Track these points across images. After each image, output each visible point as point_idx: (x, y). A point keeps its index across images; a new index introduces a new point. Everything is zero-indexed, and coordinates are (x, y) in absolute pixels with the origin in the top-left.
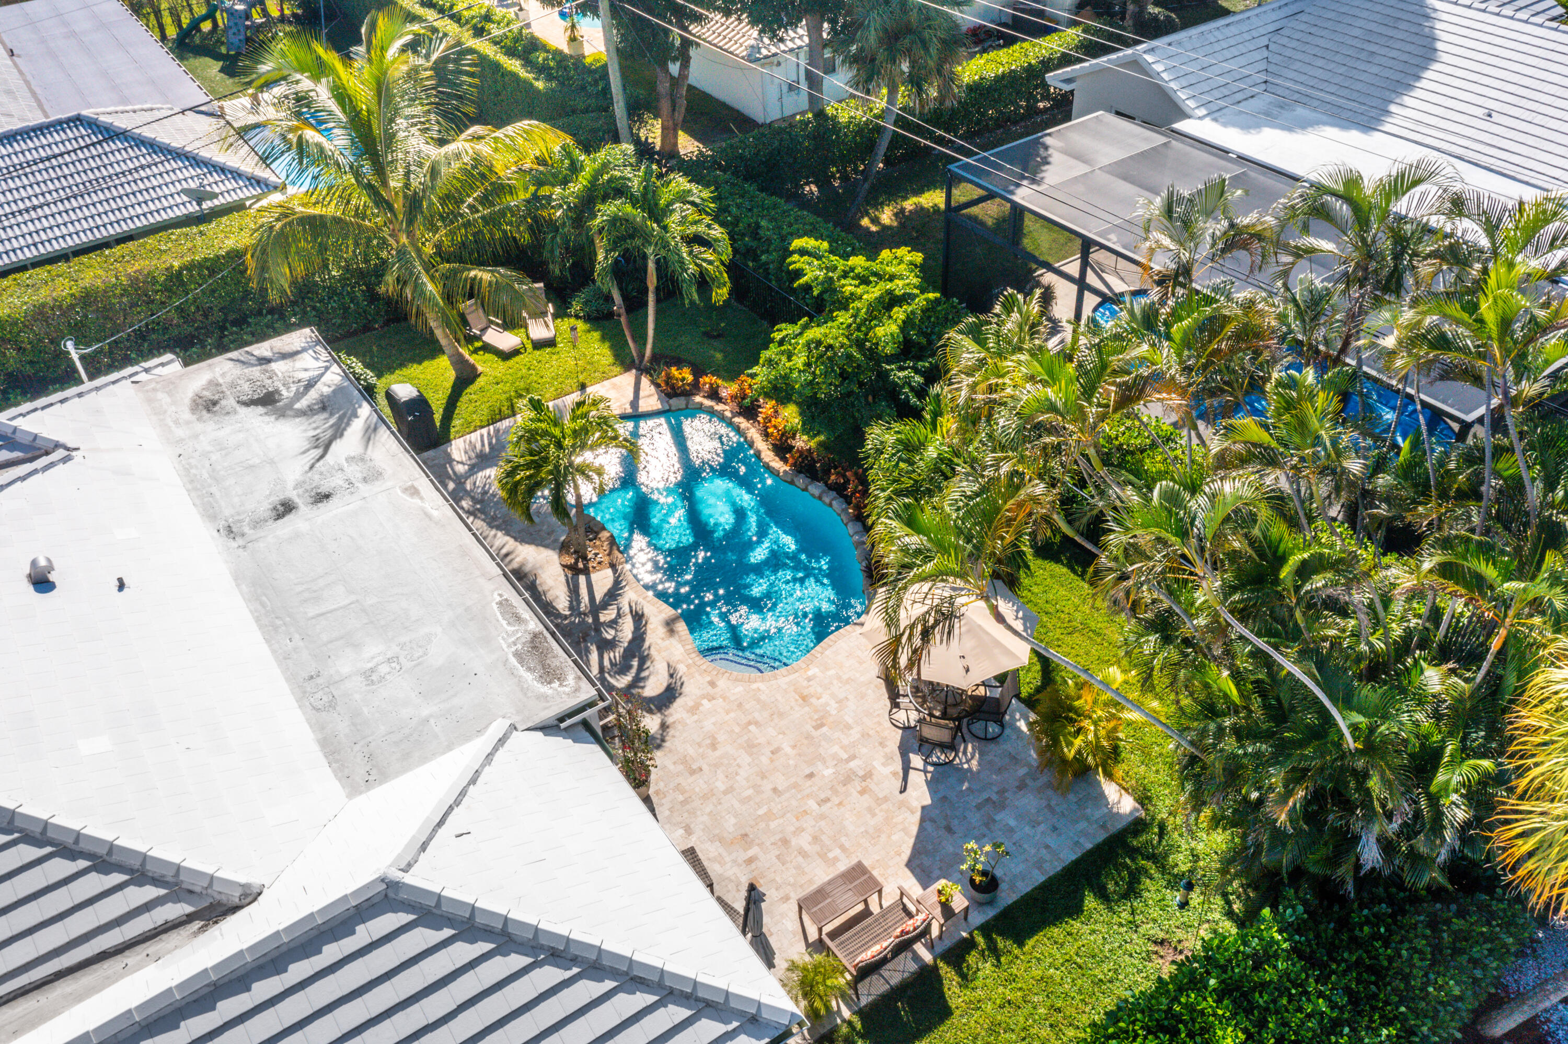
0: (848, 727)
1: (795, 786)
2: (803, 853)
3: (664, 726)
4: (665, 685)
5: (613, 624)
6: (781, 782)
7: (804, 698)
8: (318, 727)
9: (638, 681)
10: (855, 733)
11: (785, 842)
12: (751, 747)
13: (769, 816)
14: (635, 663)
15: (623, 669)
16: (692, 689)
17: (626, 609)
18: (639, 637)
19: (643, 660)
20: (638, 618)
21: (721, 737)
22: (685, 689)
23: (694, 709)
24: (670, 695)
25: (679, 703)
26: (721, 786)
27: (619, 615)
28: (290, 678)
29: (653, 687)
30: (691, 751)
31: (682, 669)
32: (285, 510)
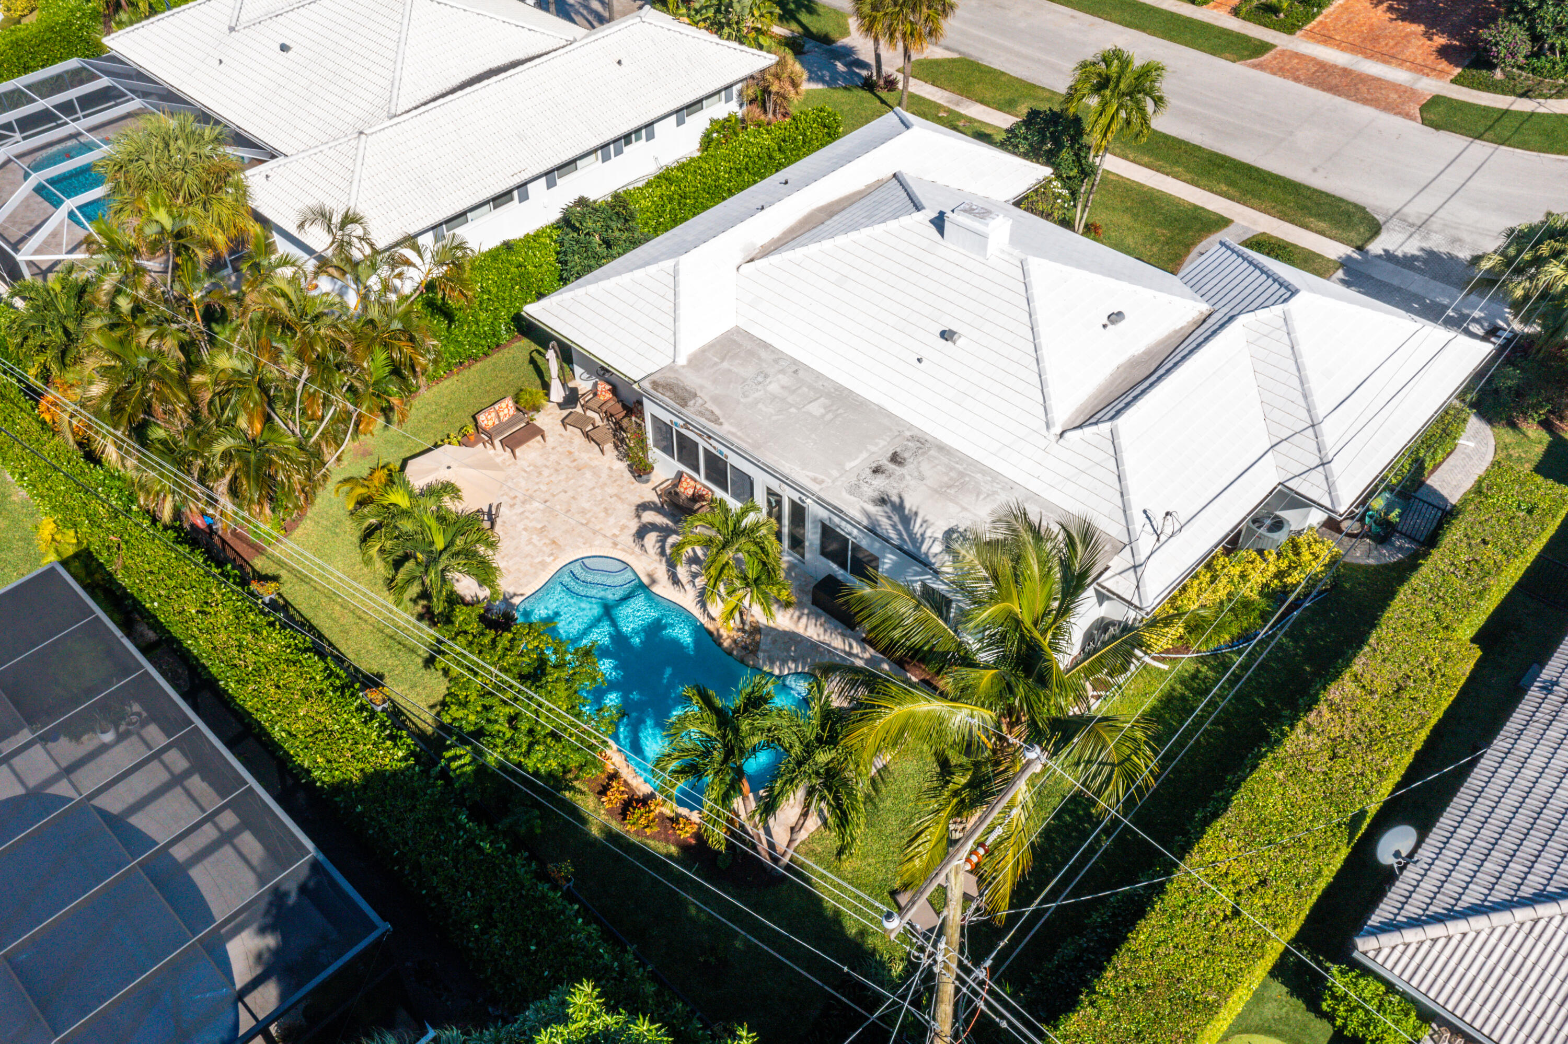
0: (525, 529)
1: (554, 496)
2: (546, 466)
3: (639, 517)
4: (646, 540)
5: (695, 576)
6: (563, 496)
7: (554, 542)
8: (775, 351)
9: (663, 541)
10: (520, 526)
11: (557, 470)
12: (583, 512)
13: (568, 479)
14: (668, 551)
15: (676, 544)
16: (627, 538)
17: (688, 587)
18: (671, 565)
19: (663, 553)
20: (675, 581)
21: (602, 515)
22: (631, 539)
23: (623, 528)
24: (641, 533)
25: (633, 531)
26: (598, 491)
27: (693, 582)
28: (808, 369)
29: (651, 539)
30: (619, 506)
31: (637, 549)
32: (895, 459)
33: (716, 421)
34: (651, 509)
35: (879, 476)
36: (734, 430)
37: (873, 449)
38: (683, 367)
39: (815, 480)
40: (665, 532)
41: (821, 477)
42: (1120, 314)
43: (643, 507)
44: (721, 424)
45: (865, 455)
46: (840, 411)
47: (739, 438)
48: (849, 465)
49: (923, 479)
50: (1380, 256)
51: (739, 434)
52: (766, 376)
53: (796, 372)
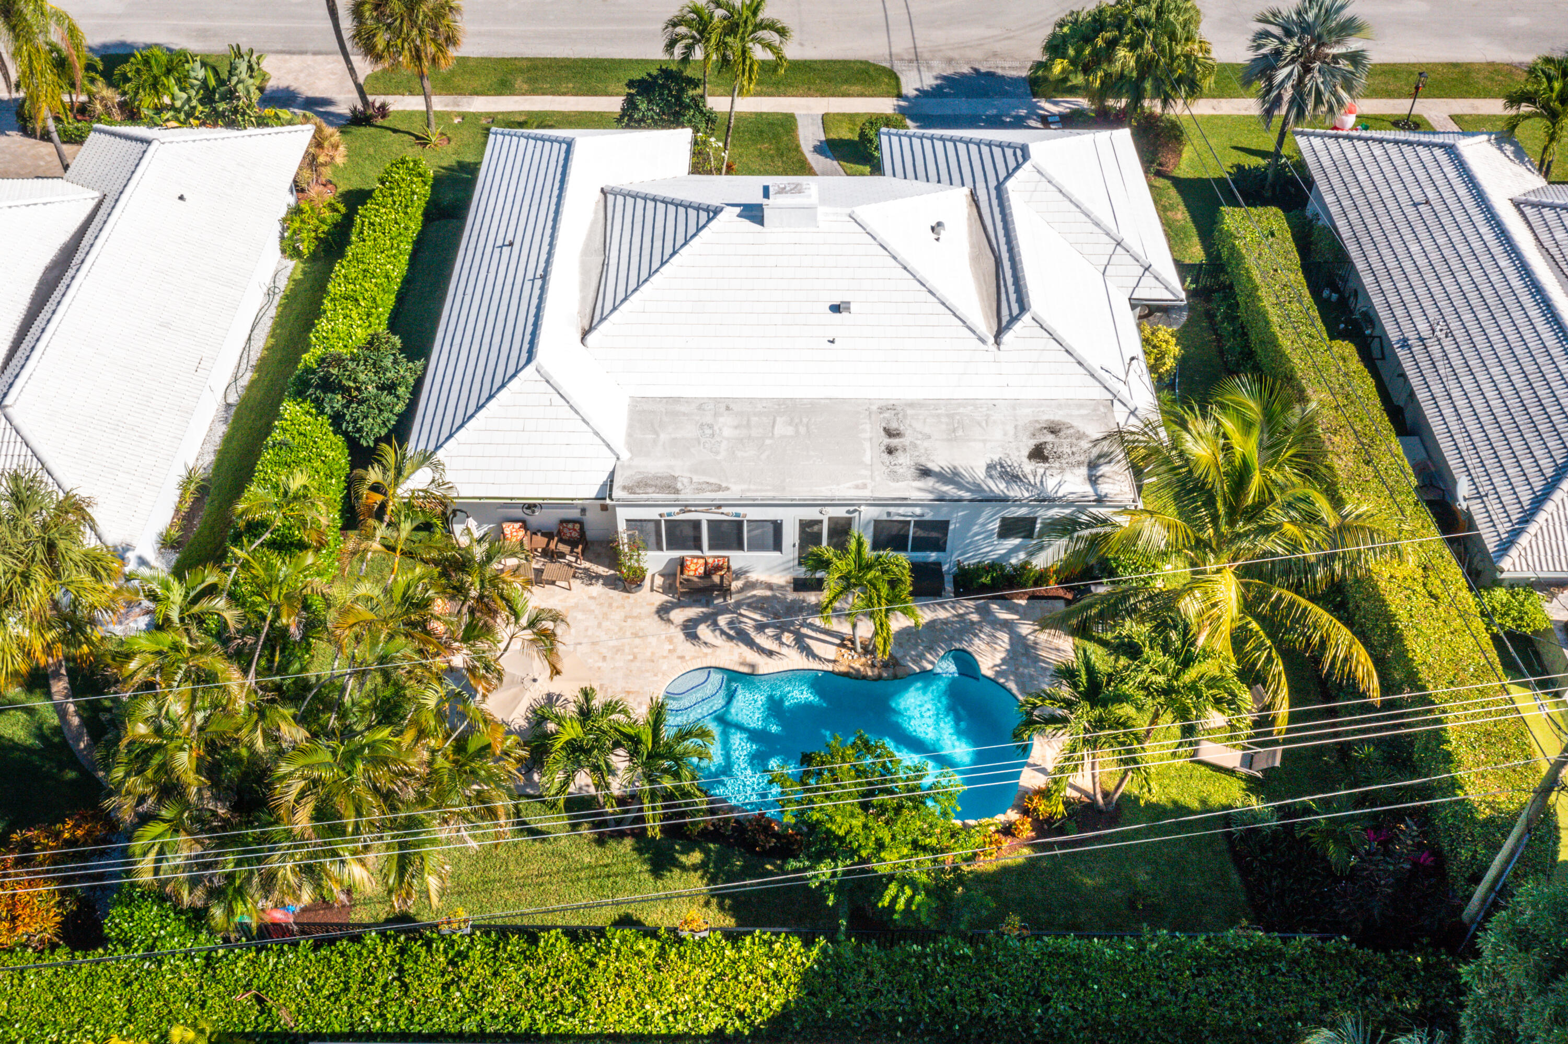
3: (669, 621)
4: (701, 637)
5: (778, 638)
7: (628, 693)
9: (716, 627)
12: (618, 650)
14: (732, 633)
15: (731, 623)
16: (686, 646)
18: (750, 643)
19: (730, 638)
20: (770, 653)
21: (638, 641)
22: (688, 645)
23: (670, 640)
24: (691, 634)
25: (681, 636)
26: (606, 624)
27: (782, 644)
29: (703, 631)
30: (642, 624)
31: (705, 650)
32: (889, 433)
33: (719, 488)
34: (672, 608)
35: (899, 453)
36: (745, 487)
37: (868, 435)
38: (631, 459)
39: (857, 487)
40: (711, 619)
41: (860, 482)
42: (939, 224)
43: (663, 611)
44: (727, 489)
45: (867, 445)
46: (805, 420)
47: (756, 491)
48: (867, 459)
49: (930, 437)
50: (917, 97)
51: (752, 487)
52: (711, 426)
53: (728, 408)
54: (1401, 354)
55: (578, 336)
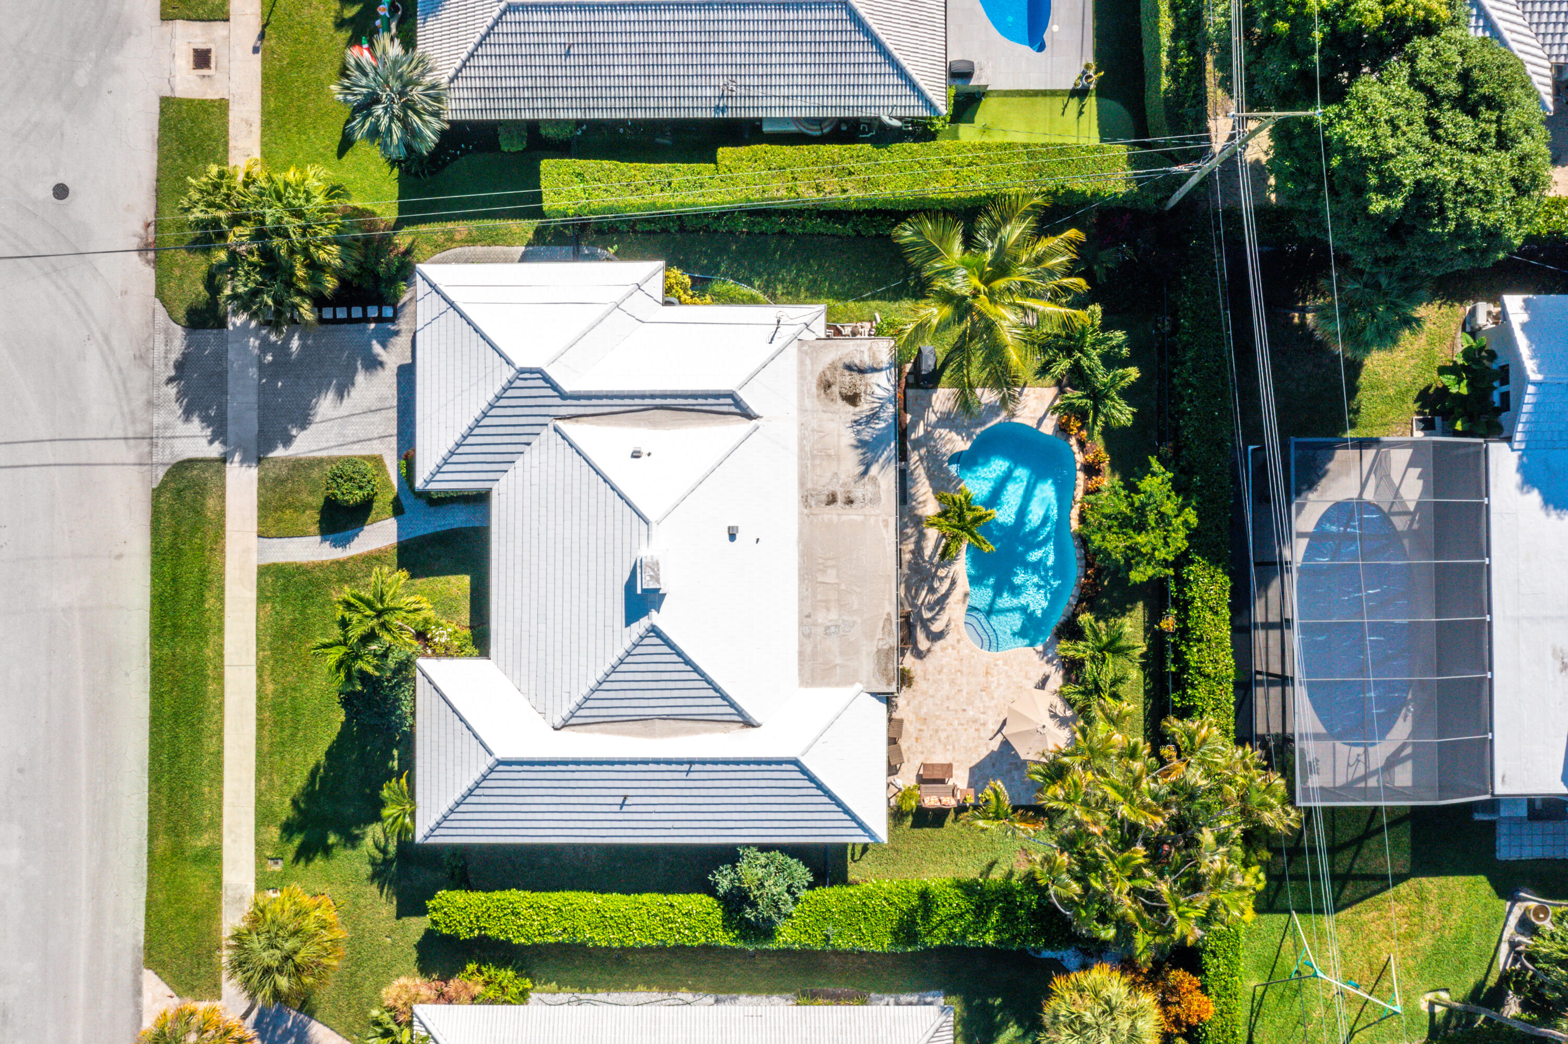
0: (993, 698)
1: (956, 711)
2: (939, 740)
3: (929, 650)
4: (941, 629)
5: (941, 579)
6: (952, 706)
7: (987, 673)
8: (801, 645)
9: (933, 619)
10: (993, 703)
11: (937, 731)
12: (953, 682)
13: (938, 717)
14: (937, 608)
15: (931, 609)
16: (950, 638)
17: (951, 575)
18: (946, 596)
19: (942, 609)
20: (953, 583)
21: (945, 670)
22: (948, 637)
23: (943, 649)
24: (940, 636)
25: (942, 642)
26: (931, 692)
27: (946, 576)
28: (800, 612)
29: (936, 627)
30: (931, 668)
31: (952, 625)
32: (832, 500)
33: (888, 619)
34: (917, 649)
35: (852, 496)
36: (887, 603)
37: (835, 518)
38: (861, 682)
39: (886, 526)
40: (925, 624)
41: (881, 524)
43: (920, 655)
44: (889, 614)
45: (844, 518)
46: (820, 561)
47: (890, 594)
48: (859, 518)
49: (836, 474)
51: (887, 597)
52: (828, 628)
53: (808, 616)
54: (729, 114)
55: (751, 730)
